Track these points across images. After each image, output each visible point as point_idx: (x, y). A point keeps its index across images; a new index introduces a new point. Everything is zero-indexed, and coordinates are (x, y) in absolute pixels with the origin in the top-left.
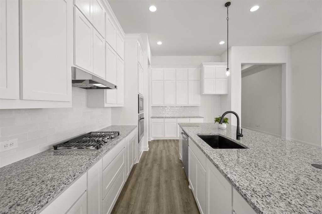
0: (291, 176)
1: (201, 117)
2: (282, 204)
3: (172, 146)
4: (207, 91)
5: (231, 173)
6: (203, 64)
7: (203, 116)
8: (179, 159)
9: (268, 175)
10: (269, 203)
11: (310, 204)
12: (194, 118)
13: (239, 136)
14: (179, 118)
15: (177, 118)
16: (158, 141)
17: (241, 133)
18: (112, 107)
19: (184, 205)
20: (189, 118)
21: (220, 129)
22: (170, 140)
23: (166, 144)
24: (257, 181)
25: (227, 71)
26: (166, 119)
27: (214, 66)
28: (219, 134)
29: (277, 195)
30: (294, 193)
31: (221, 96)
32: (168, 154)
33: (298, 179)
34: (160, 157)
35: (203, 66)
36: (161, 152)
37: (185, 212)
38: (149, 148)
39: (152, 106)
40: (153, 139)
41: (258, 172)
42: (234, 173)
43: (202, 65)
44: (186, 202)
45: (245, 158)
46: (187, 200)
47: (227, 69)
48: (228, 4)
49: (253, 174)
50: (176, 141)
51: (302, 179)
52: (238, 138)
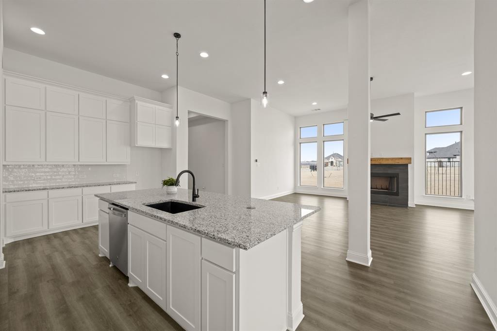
0: (237, 217)
1: (132, 183)
2: (235, 231)
3: (74, 241)
4: (141, 142)
5: (199, 227)
6: (135, 98)
7: (134, 181)
8: (97, 256)
9: (224, 220)
10: (228, 234)
11: (247, 226)
12: (119, 184)
13: (195, 197)
14: (87, 186)
15: (83, 186)
16: (30, 241)
17: (197, 194)
19: (127, 309)
20: (110, 184)
21: (169, 194)
22: (66, 233)
23: (56, 242)
24: (219, 225)
25: (177, 119)
26: (51, 192)
27: (153, 106)
28: (172, 200)
29: (232, 228)
30: (239, 225)
31: (161, 150)
32: (68, 256)
33: (241, 217)
34: (50, 267)
35: (136, 102)
36: (49, 258)
37: (130, 315)
38: (5, 262)
39: (4, 165)
40: (13, 240)
41: (218, 220)
42: (202, 226)
43: (134, 100)
44: (128, 305)
45: (206, 214)
46: (131, 301)
47: (176, 117)
49: (215, 222)
50: (81, 232)
51: (242, 217)
52: (194, 200)
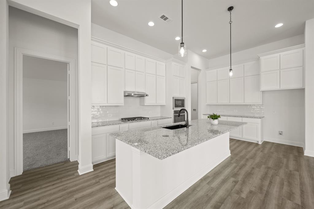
15: (227, 116)
18: (161, 105)
27: (278, 54)
39: (207, 104)
48: (231, 9)
